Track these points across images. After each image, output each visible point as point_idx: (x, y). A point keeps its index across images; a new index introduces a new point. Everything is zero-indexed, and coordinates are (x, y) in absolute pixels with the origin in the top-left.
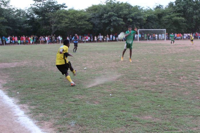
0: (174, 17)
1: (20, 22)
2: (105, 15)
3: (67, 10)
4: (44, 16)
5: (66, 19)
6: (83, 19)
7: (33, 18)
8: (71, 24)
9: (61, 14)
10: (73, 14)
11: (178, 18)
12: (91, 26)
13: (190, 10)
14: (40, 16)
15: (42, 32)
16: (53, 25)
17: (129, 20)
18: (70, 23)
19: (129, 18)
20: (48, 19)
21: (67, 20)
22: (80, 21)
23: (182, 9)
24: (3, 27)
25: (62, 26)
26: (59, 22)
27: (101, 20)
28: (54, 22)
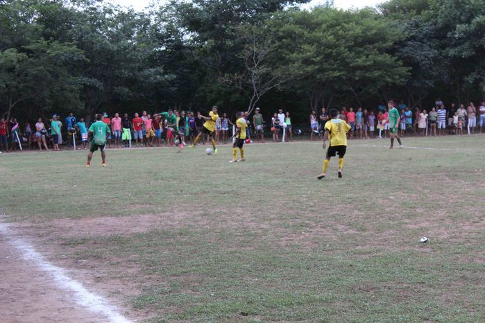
1: (131, 60)
2: (458, 26)
3: (310, 11)
4: (220, 35)
5: (306, 47)
6: (371, 46)
7: (179, 46)
8: (326, 65)
9: (287, 27)
10: (332, 26)
12: (404, 70)
14: (205, 35)
15: (213, 95)
16: (257, 71)
18: (320, 62)
20: (238, 48)
21: (309, 50)
22: (361, 52)
24: (72, 79)
25: (290, 75)
26: (278, 59)
27: (443, 47)
28: (261, 58)
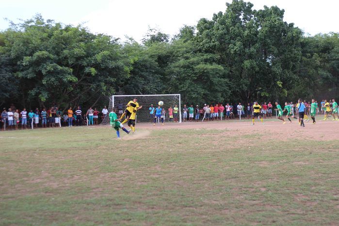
0: (198, 63)
11: (209, 67)
13: (236, 46)
17: (87, 70)
19: (88, 66)
23: (217, 43)
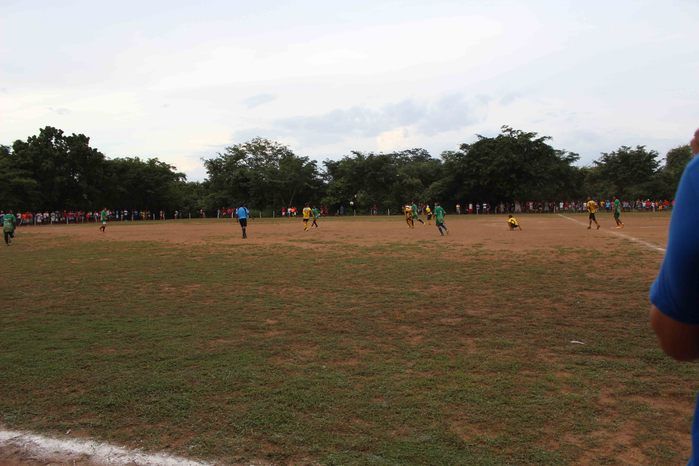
0: (14, 177)
11: (24, 180)
13: (48, 164)
23: (31, 161)
